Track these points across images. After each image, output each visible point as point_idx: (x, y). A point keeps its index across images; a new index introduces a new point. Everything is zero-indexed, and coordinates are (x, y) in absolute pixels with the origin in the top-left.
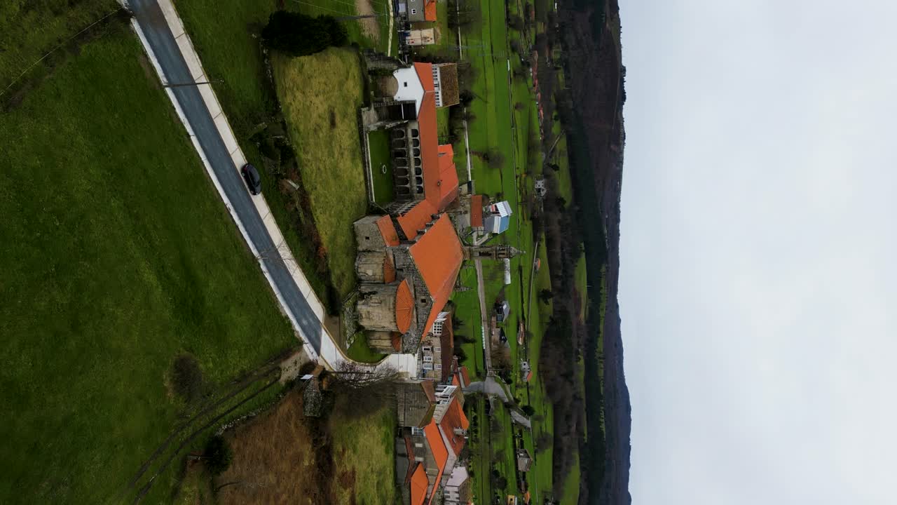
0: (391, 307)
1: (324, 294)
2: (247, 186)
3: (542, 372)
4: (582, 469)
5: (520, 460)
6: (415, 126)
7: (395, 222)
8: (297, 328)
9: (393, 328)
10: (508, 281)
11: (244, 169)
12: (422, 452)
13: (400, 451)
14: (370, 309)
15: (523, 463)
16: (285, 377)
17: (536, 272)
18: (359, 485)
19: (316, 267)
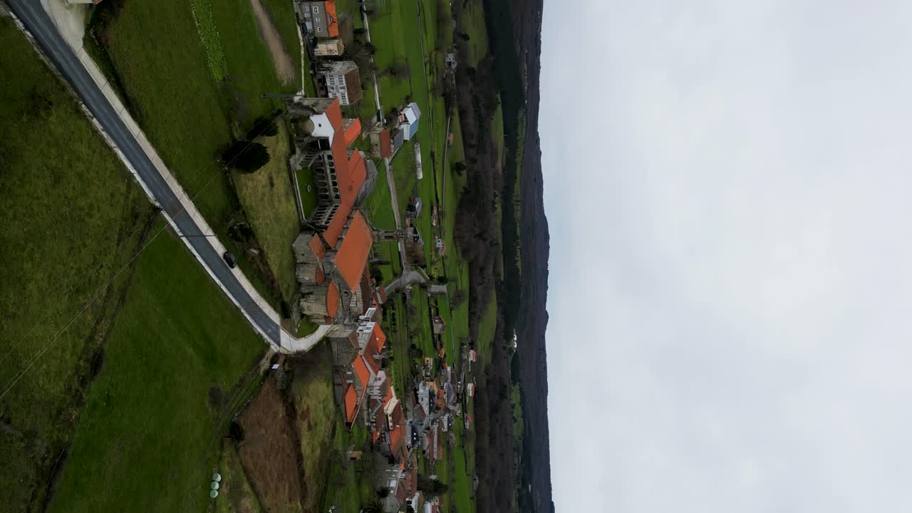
0: (324, 302)
1: (279, 308)
2: (227, 265)
3: (457, 238)
4: (499, 304)
5: (435, 325)
6: (329, 153)
7: (321, 237)
8: (266, 336)
9: (326, 314)
10: (421, 176)
11: (225, 256)
12: (352, 377)
13: (336, 382)
14: (309, 304)
15: (438, 328)
16: (262, 370)
17: (449, 147)
18: (312, 415)
19: (273, 294)
